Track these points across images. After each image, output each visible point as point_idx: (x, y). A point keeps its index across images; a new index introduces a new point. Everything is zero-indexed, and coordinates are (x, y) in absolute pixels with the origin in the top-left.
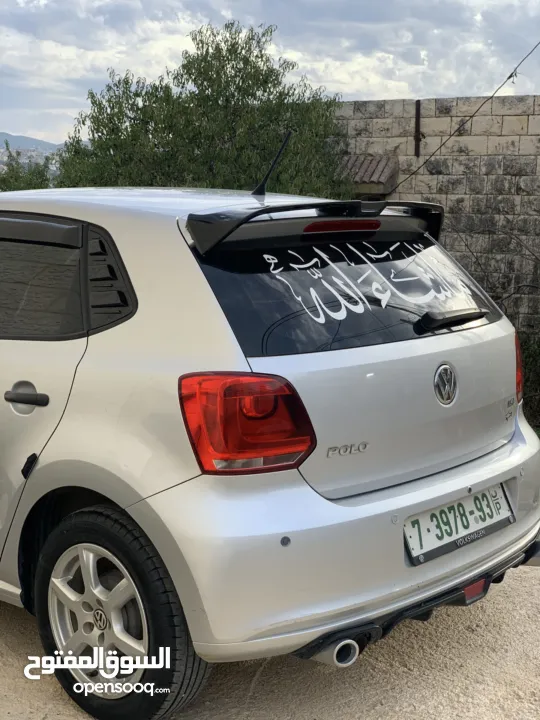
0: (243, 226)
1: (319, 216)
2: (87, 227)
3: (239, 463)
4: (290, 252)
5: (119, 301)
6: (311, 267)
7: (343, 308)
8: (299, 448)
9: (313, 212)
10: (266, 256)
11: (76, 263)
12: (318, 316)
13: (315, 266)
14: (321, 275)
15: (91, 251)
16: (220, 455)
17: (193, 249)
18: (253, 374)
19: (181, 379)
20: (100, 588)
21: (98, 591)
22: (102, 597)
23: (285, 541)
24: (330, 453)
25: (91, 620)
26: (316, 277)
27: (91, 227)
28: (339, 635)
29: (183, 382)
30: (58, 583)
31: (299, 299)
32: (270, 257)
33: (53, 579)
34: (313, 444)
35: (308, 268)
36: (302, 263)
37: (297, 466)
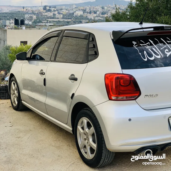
0: (125, 34)
1: (153, 30)
2: (90, 34)
3: (120, 98)
4: (141, 41)
5: (94, 54)
6: (147, 45)
7: (154, 56)
8: (136, 95)
9: (152, 29)
10: (133, 42)
11: (87, 44)
12: (145, 58)
13: (148, 45)
14: (149, 47)
15: (90, 40)
16: (114, 95)
17: (113, 40)
18: (123, 74)
19: (105, 75)
20: (87, 129)
21: (87, 130)
22: (88, 132)
23: (130, 120)
24: (145, 97)
25: (86, 138)
26: (147, 48)
27: (91, 34)
28: (146, 148)
29: (106, 75)
30: (79, 127)
31: (140, 54)
32: (134, 42)
33: (78, 126)
34: (140, 94)
35: (145, 45)
36: (144, 44)
37: (135, 99)
